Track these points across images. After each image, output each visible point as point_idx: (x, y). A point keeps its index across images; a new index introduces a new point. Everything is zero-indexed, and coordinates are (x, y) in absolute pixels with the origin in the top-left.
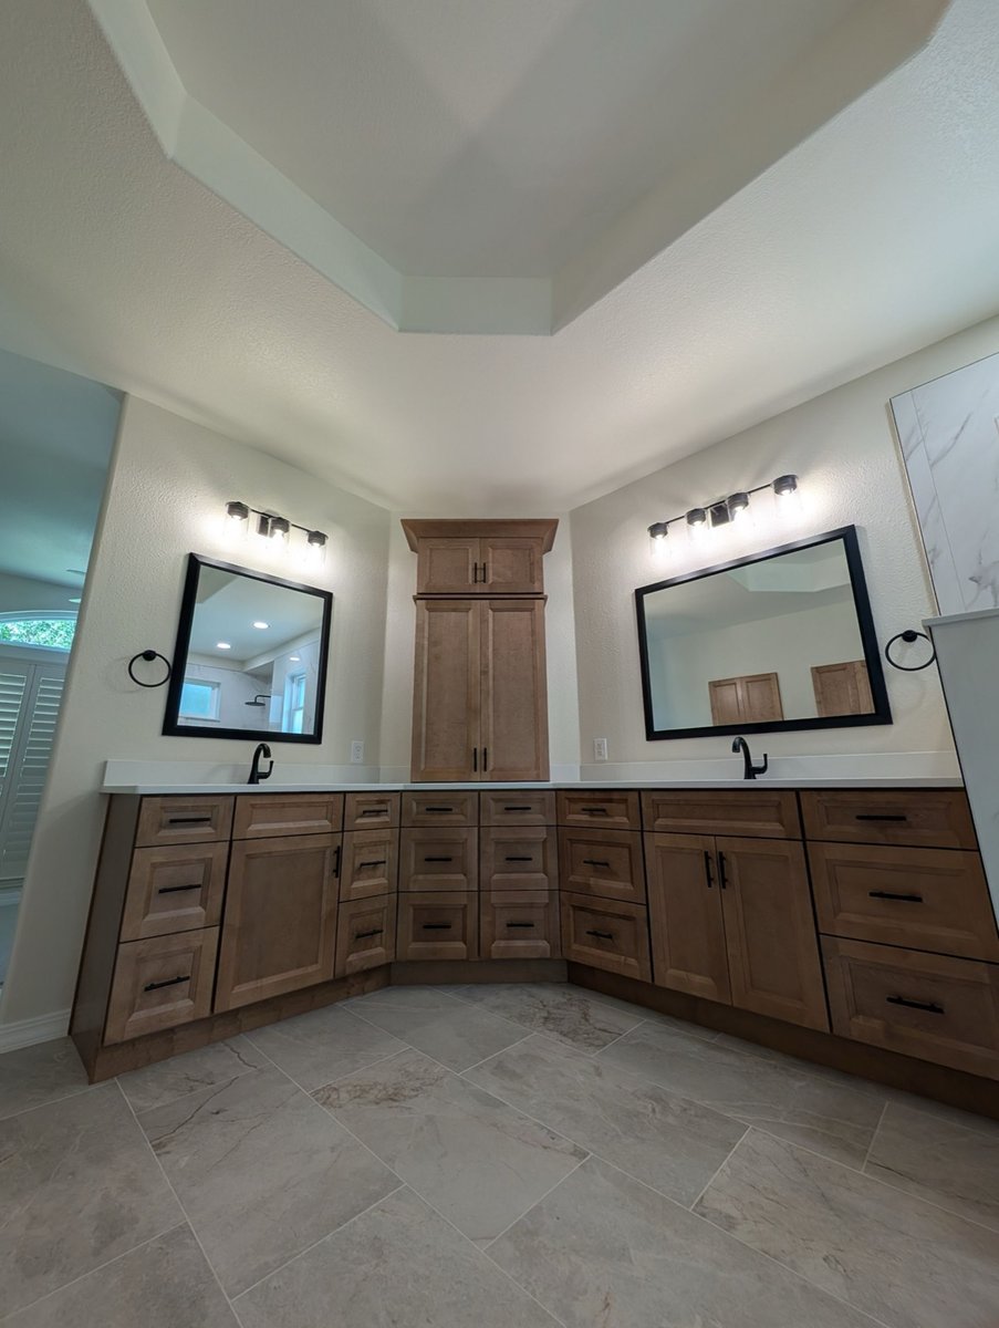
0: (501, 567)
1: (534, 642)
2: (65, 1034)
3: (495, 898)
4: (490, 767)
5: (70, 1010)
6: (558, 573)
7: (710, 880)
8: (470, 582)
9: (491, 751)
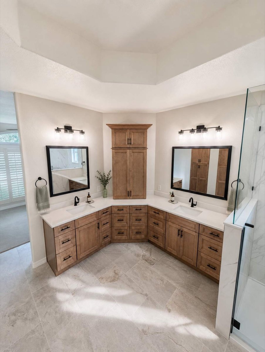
0: (135, 137)
1: (144, 162)
2: (46, 262)
3: (133, 228)
4: (132, 195)
5: (46, 257)
6: (151, 135)
7: (179, 234)
8: (126, 144)
9: (132, 191)
